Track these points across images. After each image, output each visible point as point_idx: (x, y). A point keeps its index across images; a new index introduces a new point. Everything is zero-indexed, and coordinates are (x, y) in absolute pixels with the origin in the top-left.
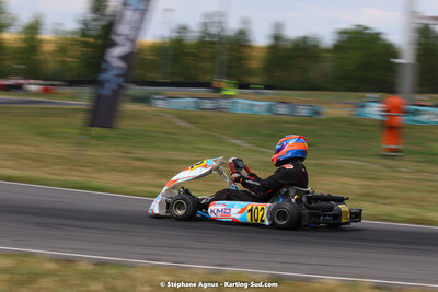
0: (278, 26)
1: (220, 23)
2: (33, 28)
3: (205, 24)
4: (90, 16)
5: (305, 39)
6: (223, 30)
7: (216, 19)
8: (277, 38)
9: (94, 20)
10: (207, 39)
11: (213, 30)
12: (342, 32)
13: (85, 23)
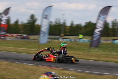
0: (72, 22)
1: (59, 21)
2: (17, 22)
3: (56, 21)
4: (30, 19)
5: (78, 24)
6: (60, 23)
7: (58, 20)
8: (72, 24)
9: (31, 20)
10: (56, 25)
11: (58, 22)
12: (86, 23)
13: (29, 21)
